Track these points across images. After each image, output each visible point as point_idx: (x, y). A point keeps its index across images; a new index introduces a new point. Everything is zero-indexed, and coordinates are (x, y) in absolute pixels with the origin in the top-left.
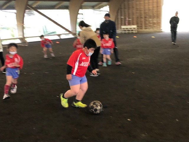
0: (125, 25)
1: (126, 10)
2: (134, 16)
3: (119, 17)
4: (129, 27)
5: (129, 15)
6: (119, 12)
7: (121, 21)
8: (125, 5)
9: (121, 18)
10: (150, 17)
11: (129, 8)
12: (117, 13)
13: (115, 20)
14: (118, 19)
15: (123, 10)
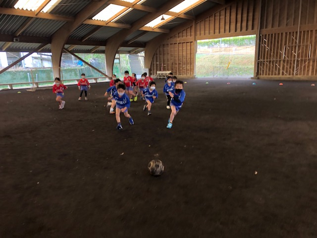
0: (160, 70)
1: (162, 56)
2: (169, 62)
3: (155, 63)
4: (164, 72)
5: (164, 61)
6: (155, 57)
7: (157, 67)
8: (160, 52)
9: (157, 64)
10: (184, 64)
11: (164, 54)
12: (153, 58)
13: (151, 65)
14: (153, 65)
15: (158, 56)
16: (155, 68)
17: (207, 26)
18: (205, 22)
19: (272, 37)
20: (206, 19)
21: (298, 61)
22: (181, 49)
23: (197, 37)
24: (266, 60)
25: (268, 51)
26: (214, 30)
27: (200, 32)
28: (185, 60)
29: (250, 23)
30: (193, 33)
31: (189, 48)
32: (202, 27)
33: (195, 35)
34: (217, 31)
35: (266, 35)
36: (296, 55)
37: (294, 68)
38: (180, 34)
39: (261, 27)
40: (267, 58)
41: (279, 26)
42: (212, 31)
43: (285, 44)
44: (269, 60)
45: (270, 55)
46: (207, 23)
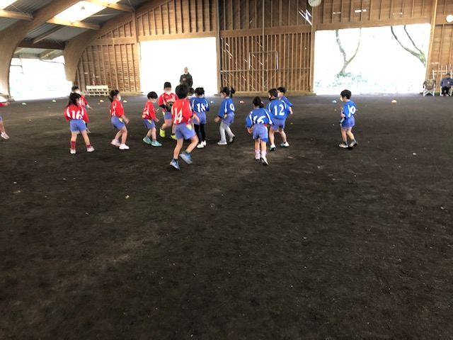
0: (91, 84)
1: (91, 63)
2: (104, 72)
3: (82, 72)
4: (97, 87)
5: (95, 71)
6: (81, 64)
7: (85, 79)
8: (88, 56)
9: (85, 75)
10: (125, 75)
11: (94, 61)
12: (78, 66)
13: (76, 77)
14: (80, 75)
15: (86, 63)
16: (83, 80)
17: (153, 23)
18: (149, 16)
19: (234, 40)
20: (151, 13)
21: (265, 73)
22: (118, 53)
23: (139, 37)
24: (230, 71)
25: (231, 60)
26: (163, 28)
27: (144, 29)
28: (126, 70)
29: (207, 22)
30: (134, 32)
31: (130, 52)
32: (146, 23)
33: (138, 34)
34: (167, 30)
35: (227, 39)
36: (263, 65)
37: (261, 80)
38: (116, 33)
39: (221, 28)
40: (231, 69)
41: (241, 28)
42: (160, 30)
43: (250, 51)
44: (233, 71)
45: (235, 64)
46: (153, 18)
